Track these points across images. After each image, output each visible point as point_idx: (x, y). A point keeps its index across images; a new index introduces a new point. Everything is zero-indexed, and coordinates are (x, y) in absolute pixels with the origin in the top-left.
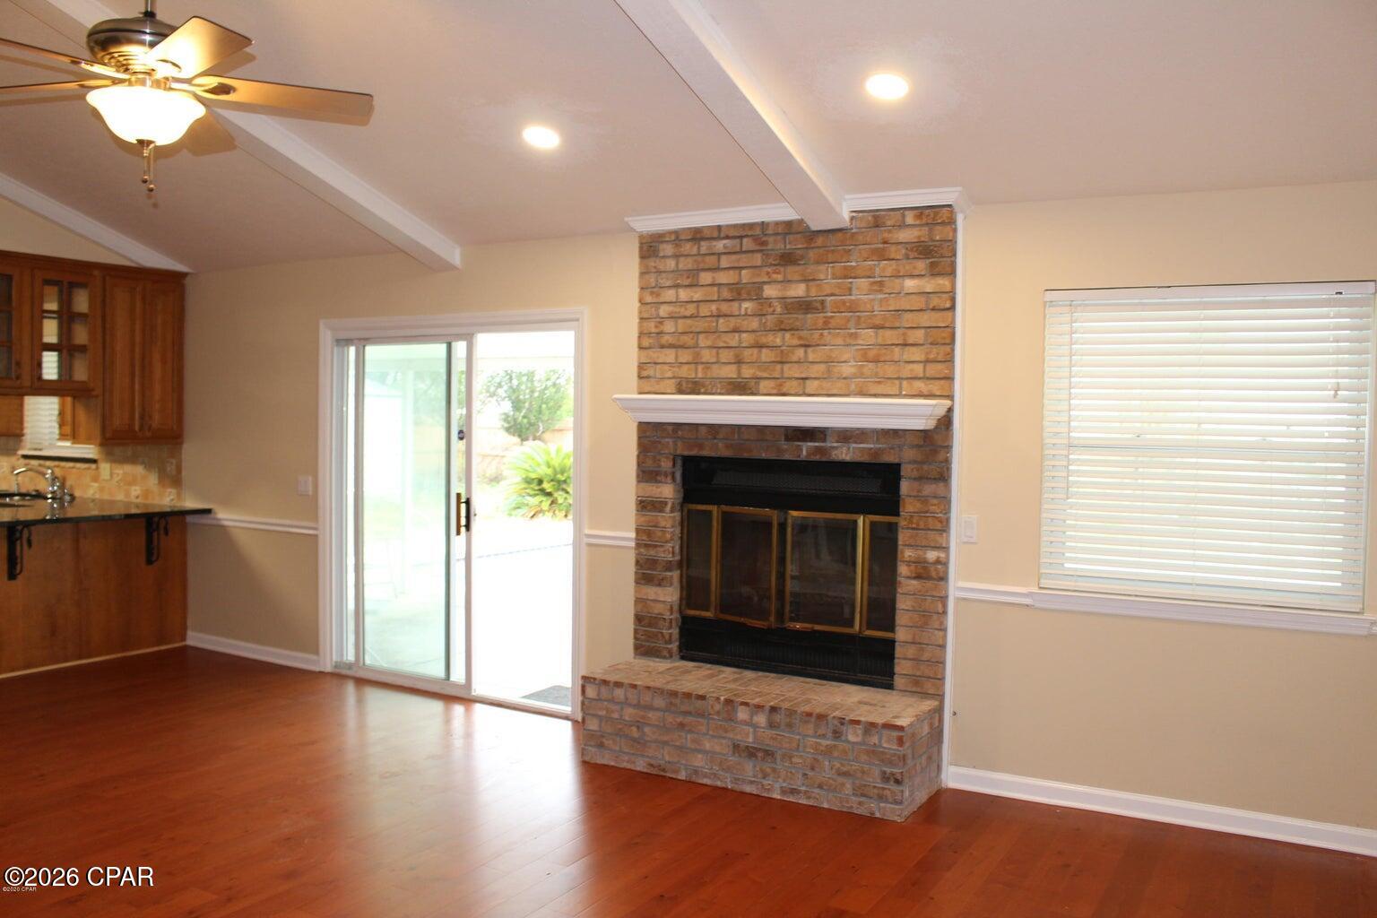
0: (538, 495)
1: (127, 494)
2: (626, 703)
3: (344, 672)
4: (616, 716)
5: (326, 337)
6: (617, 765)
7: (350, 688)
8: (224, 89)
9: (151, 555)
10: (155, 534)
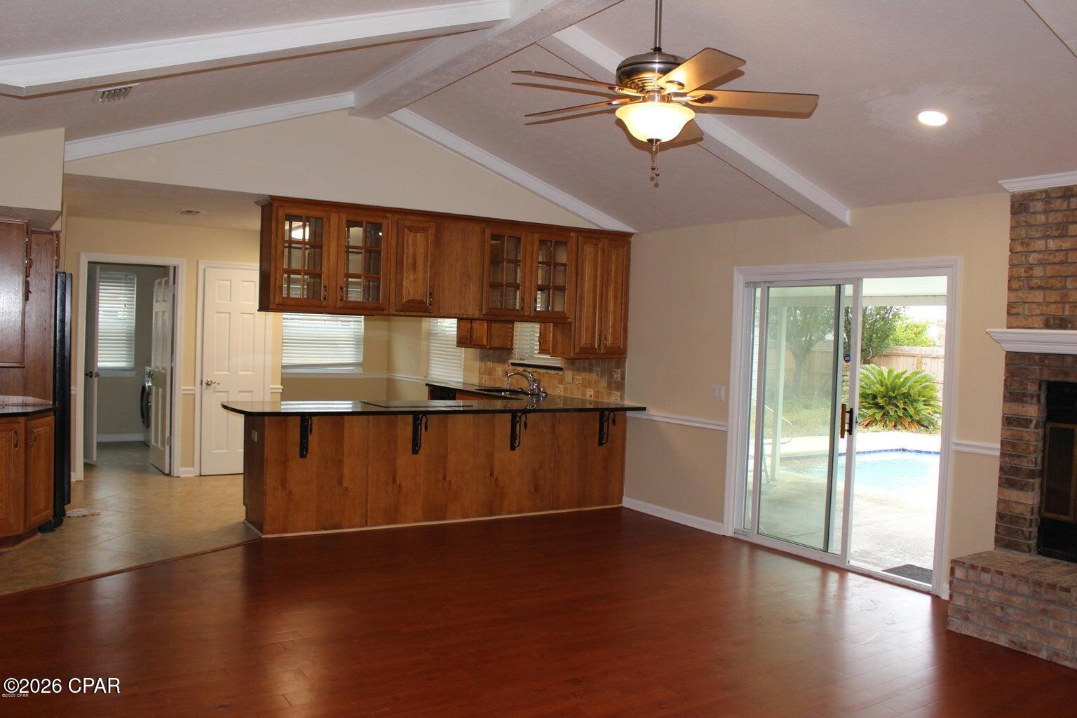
0: (871, 407)
1: (584, 394)
2: (991, 586)
3: (742, 537)
4: (982, 596)
5: (739, 281)
6: (980, 638)
7: (745, 551)
8: (709, 99)
9: (602, 438)
10: (606, 424)
